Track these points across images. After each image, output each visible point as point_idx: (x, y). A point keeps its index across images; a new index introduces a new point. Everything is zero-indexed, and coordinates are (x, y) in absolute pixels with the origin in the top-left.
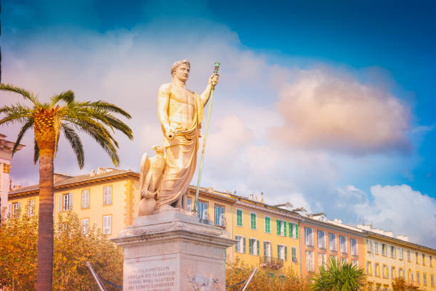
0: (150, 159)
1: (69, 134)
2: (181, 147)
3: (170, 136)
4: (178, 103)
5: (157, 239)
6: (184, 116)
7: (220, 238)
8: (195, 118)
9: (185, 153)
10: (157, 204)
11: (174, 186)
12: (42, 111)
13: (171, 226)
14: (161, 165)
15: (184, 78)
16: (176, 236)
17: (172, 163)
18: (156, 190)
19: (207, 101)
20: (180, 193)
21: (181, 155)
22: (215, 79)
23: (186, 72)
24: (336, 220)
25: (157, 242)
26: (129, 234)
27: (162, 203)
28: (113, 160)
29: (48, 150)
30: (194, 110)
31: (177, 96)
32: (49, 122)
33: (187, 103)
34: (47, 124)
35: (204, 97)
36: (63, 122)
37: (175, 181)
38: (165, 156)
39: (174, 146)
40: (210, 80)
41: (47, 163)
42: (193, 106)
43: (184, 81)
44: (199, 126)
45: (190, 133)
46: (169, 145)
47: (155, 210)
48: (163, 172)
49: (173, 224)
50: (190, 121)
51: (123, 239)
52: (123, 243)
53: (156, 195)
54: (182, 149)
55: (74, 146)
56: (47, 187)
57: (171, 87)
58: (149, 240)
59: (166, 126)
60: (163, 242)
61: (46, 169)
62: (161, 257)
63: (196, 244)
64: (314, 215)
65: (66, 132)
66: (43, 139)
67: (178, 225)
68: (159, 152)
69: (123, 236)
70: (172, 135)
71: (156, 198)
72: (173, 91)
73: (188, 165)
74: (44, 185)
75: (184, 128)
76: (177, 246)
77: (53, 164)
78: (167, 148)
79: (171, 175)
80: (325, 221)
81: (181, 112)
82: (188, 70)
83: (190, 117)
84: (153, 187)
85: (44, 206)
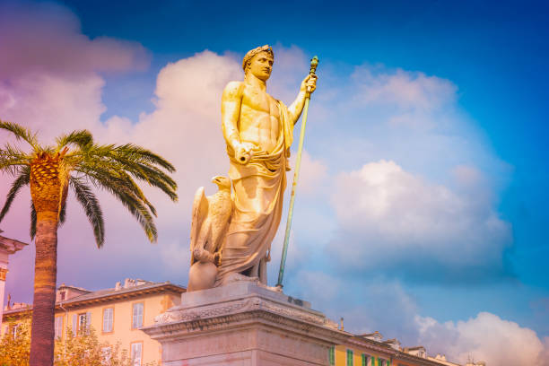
0: (208, 197)
1: (83, 194)
2: (259, 179)
3: (243, 159)
4: (255, 112)
5: (220, 326)
6: (263, 131)
7: (322, 329)
8: (281, 138)
9: (265, 189)
10: (219, 272)
11: (247, 243)
12: (43, 156)
13: (243, 305)
14: (226, 208)
15: (264, 74)
16: (251, 321)
17: (243, 204)
18: (217, 250)
19: (299, 117)
20: (256, 254)
21: (259, 192)
22: (311, 82)
23: (267, 64)
24: (438, 357)
25: (218, 333)
26: (170, 321)
27: (227, 269)
28: (148, 233)
29: (48, 213)
30: (280, 127)
31: (254, 100)
32: (53, 171)
33: (269, 112)
34: (49, 174)
35: (294, 109)
36: (74, 174)
37: (248, 233)
38: (233, 195)
39: (248, 178)
40: (303, 84)
41: (48, 232)
42: (278, 118)
43: (264, 80)
44: (287, 153)
45: (273, 160)
46: (239, 177)
47: (216, 281)
48: (229, 221)
49: (245, 301)
50: (273, 141)
51: (161, 327)
52: (163, 335)
53: (217, 258)
54: (261, 183)
55: (89, 212)
56: (46, 269)
57: (243, 87)
58: (205, 328)
59: (235, 144)
60: (230, 332)
61: (45, 242)
62: (225, 357)
63: (282, 336)
64: (410, 350)
65: (78, 190)
66: (42, 195)
67: (254, 302)
68: (222, 187)
69: (161, 323)
70: (247, 156)
71: (216, 261)
72: (247, 93)
73: (270, 210)
74: (41, 265)
75: (264, 149)
76: (252, 338)
77: (56, 234)
78: (237, 181)
79: (243, 225)
80: (424, 357)
81: (259, 126)
82: (271, 63)
83: (274, 136)
84: (213, 245)
85: (40, 297)
